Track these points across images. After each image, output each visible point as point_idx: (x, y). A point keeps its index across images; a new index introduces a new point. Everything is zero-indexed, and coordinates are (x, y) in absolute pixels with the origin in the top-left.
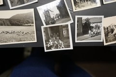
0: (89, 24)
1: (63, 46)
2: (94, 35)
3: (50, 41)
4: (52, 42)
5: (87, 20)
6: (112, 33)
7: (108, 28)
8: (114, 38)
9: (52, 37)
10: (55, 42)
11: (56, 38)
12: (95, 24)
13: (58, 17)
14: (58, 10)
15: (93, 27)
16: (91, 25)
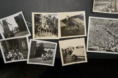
0: (43, 48)
1: (22, 57)
2: (46, 59)
3: (9, 53)
4: (11, 54)
5: (42, 44)
6: (70, 55)
7: (66, 50)
8: (72, 59)
9: (11, 49)
10: (15, 54)
11: (15, 50)
12: (49, 49)
13: (17, 30)
14: (16, 24)
15: (46, 52)
16: (45, 49)
